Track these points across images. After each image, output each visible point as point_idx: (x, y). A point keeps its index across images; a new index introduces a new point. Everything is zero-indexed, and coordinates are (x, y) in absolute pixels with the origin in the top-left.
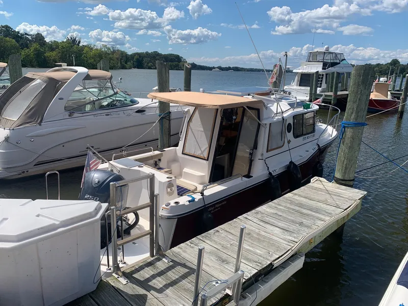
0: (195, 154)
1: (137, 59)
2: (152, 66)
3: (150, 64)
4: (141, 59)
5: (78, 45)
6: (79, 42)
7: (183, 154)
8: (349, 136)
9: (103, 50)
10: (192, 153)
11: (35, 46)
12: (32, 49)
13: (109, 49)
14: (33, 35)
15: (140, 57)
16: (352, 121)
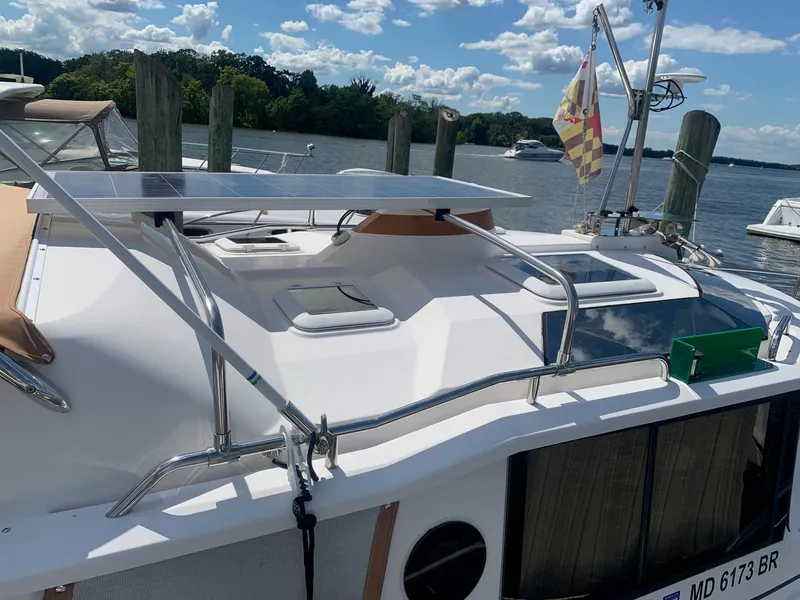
1: (478, 126)
2: (505, 140)
3: (500, 137)
4: (484, 126)
5: (370, 94)
6: (373, 89)
9: (413, 104)
11: (297, 93)
12: (291, 98)
13: (424, 103)
14: (298, 75)
15: (483, 122)
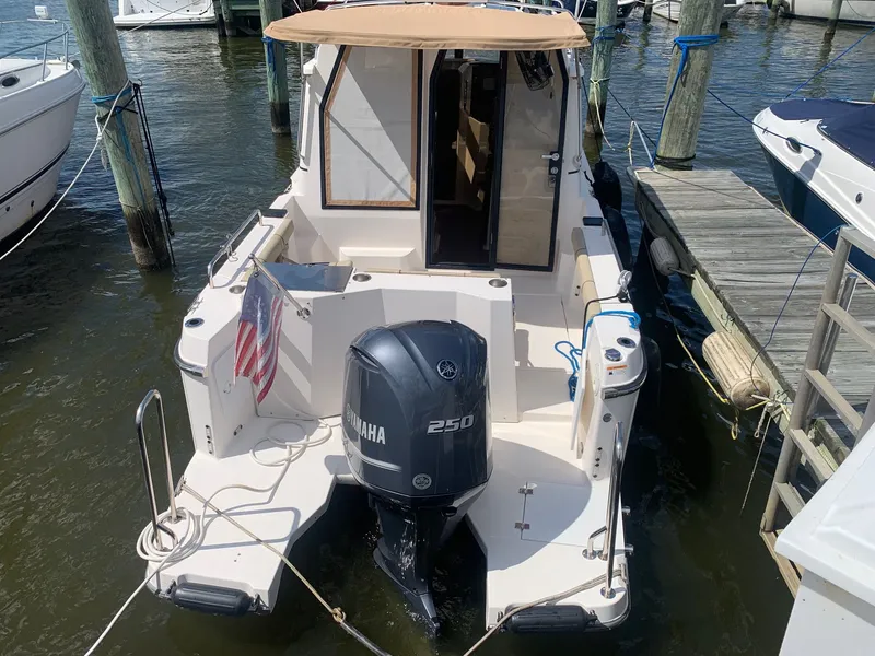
0: (370, 200)
7: (325, 206)
8: (699, 68)
10: (359, 197)
16: (704, 32)
